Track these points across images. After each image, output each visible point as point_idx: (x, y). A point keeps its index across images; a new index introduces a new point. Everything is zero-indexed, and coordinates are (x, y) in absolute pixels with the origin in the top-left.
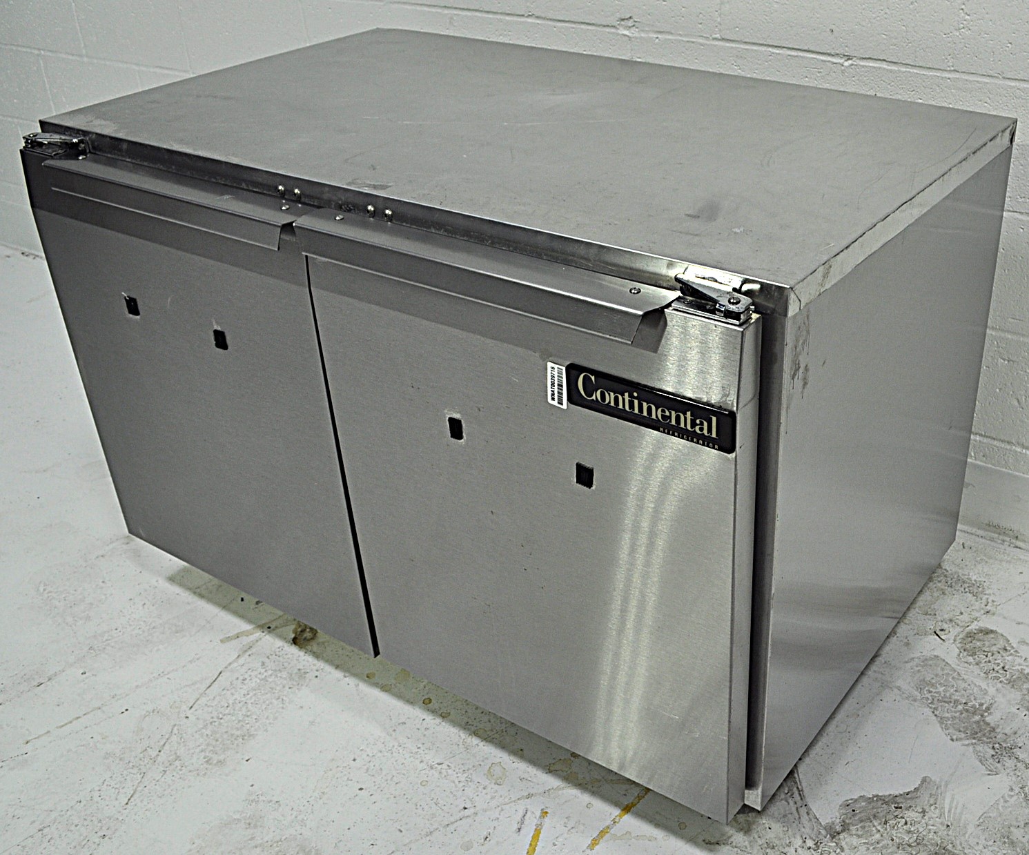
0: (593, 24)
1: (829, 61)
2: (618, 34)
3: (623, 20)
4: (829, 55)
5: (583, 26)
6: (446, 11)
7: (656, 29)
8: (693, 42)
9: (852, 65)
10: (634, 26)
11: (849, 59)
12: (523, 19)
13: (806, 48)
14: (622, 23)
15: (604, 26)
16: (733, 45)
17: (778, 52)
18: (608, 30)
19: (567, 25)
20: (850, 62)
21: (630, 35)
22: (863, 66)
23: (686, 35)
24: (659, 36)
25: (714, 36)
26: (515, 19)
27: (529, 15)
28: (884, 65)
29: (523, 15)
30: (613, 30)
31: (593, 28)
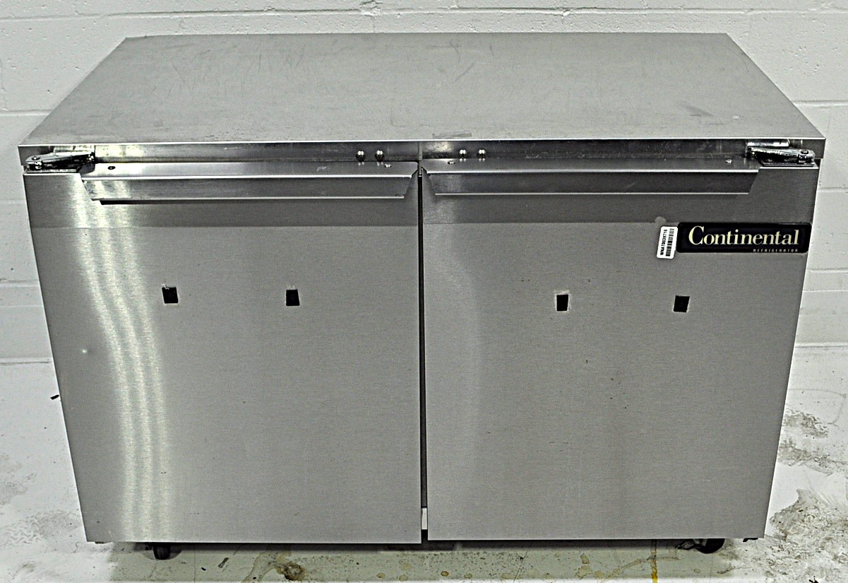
0: (336, 10)
1: (551, 14)
2: (361, 15)
3: (365, 3)
4: (551, 9)
5: (324, 13)
6: (176, 16)
7: (398, 7)
8: (432, 14)
9: (570, 15)
10: (376, 7)
11: (567, 10)
12: (262, 14)
13: (532, 6)
14: (364, 6)
15: (347, 10)
16: (469, 12)
17: (508, 12)
18: (350, 13)
19: (308, 13)
20: (568, 13)
21: (372, 15)
22: (579, 14)
23: (426, 9)
24: (401, 13)
25: (452, 7)
26: (253, 14)
27: (269, 10)
28: (595, 12)
29: (262, 11)
30: (356, 13)
31: (336, 13)
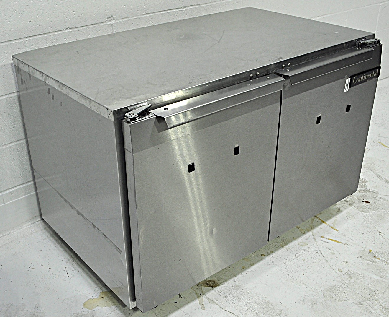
0: (96, 24)
1: (179, 11)
2: (107, 24)
3: (108, 18)
4: (179, 8)
5: (91, 26)
6: (21, 41)
7: (122, 18)
8: (136, 18)
9: (186, 9)
10: (113, 19)
11: (185, 8)
12: (64, 32)
13: (173, 8)
14: (108, 19)
15: (101, 23)
16: (150, 15)
17: (164, 12)
18: (102, 24)
19: (84, 27)
20: (185, 9)
21: (111, 23)
22: (189, 9)
23: (133, 17)
24: (124, 20)
25: (143, 14)
26: (59, 32)
27: (67, 29)
28: (194, 7)
29: (63, 30)
30: (105, 23)
31: (96, 25)
